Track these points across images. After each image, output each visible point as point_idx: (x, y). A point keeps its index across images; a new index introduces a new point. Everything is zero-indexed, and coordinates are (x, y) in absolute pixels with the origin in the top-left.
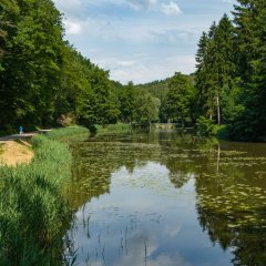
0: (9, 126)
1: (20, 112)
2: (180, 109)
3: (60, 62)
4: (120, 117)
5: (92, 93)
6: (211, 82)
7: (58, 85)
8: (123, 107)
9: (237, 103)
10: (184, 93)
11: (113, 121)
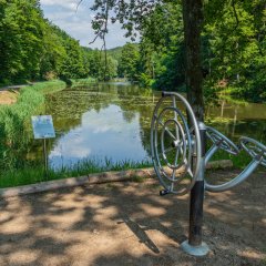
0: (6, 80)
1: (13, 71)
2: (129, 68)
3: (40, 34)
4: (90, 74)
5: (67, 57)
6: (149, 49)
7: (41, 51)
8: (92, 66)
9: (162, 65)
10: (132, 56)
11: (85, 77)
